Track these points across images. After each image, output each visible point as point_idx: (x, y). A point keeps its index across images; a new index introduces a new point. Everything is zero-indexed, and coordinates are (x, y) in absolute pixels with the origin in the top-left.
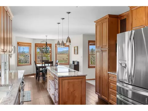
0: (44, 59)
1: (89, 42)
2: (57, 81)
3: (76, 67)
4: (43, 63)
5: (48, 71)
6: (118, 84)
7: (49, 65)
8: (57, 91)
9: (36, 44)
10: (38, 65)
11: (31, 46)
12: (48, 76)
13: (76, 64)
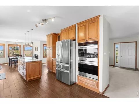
0: (15, 54)
1: (44, 45)
2: (25, 65)
3: (37, 57)
4: (15, 56)
5: (18, 61)
6: (56, 63)
7: (19, 57)
8: (25, 70)
9: (8, 45)
10: (10, 57)
12: (18, 63)
13: (36, 56)
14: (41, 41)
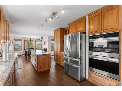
0: (29, 47)
1: (51, 39)
2: (37, 57)
4: (29, 49)
5: (31, 53)
6: (65, 57)
7: (32, 50)
8: (36, 62)
9: (25, 40)
10: (26, 50)
11: (22, 41)
12: (32, 55)
13: (45, 49)
14: (49, 37)
